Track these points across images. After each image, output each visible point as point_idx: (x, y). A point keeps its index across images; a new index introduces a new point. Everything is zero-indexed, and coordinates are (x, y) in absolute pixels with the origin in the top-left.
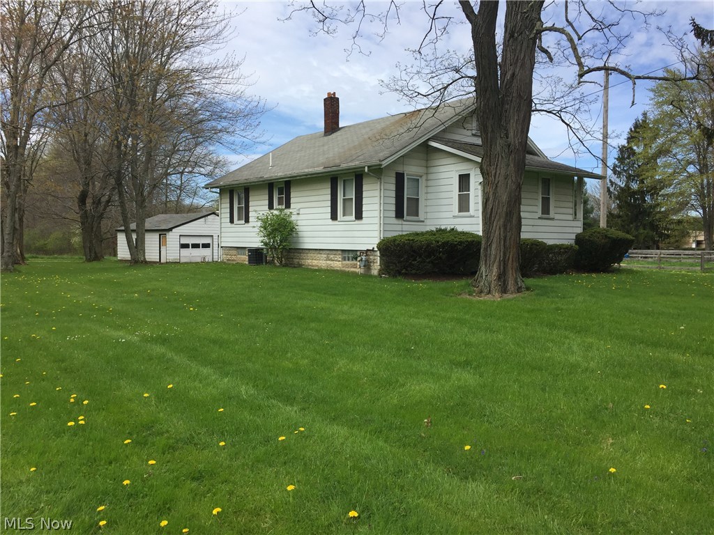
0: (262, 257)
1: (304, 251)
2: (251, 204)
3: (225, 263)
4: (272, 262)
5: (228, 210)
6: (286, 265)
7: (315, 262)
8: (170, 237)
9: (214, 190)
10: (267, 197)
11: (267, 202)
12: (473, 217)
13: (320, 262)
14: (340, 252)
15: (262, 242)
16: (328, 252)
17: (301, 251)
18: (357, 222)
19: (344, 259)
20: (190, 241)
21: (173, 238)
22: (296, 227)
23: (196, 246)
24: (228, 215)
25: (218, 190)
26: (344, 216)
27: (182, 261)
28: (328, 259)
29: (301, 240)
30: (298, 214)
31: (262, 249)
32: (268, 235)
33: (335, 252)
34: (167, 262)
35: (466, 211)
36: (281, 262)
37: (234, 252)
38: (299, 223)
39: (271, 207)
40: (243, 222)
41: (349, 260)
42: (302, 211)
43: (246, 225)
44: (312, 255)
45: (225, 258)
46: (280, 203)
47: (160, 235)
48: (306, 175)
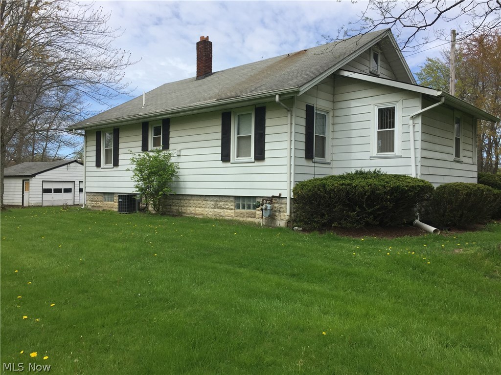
0: (135, 204)
1: (185, 198)
2: (121, 145)
3: (89, 209)
4: (144, 210)
5: (95, 153)
6: (163, 214)
7: (199, 210)
8: (33, 182)
9: (79, 131)
10: (140, 138)
11: (140, 144)
12: (400, 157)
13: (207, 210)
14: (232, 199)
15: (137, 187)
16: (216, 199)
17: (181, 197)
18: (257, 164)
19: (238, 207)
20: (53, 186)
21: (36, 184)
22: (177, 170)
23: (58, 191)
24: (94, 159)
25: (83, 132)
26: (238, 157)
27: (45, 204)
28: (216, 207)
29: (182, 185)
30: (179, 156)
31: (135, 195)
32: (144, 180)
33: (226, 199)
34: (29, 206)
35: (390, 151)
36: (158, 210)
37: (101, 198)
38: (180, 165)
39: (145, 148)
40: (112, 165)
41: (244, 208)
42: (183, 153)
43: (115, 169)
44: (195, 201)
45: (90, 204)
46: (156, 143)
47: (23, 181)
48: (193, 110)
